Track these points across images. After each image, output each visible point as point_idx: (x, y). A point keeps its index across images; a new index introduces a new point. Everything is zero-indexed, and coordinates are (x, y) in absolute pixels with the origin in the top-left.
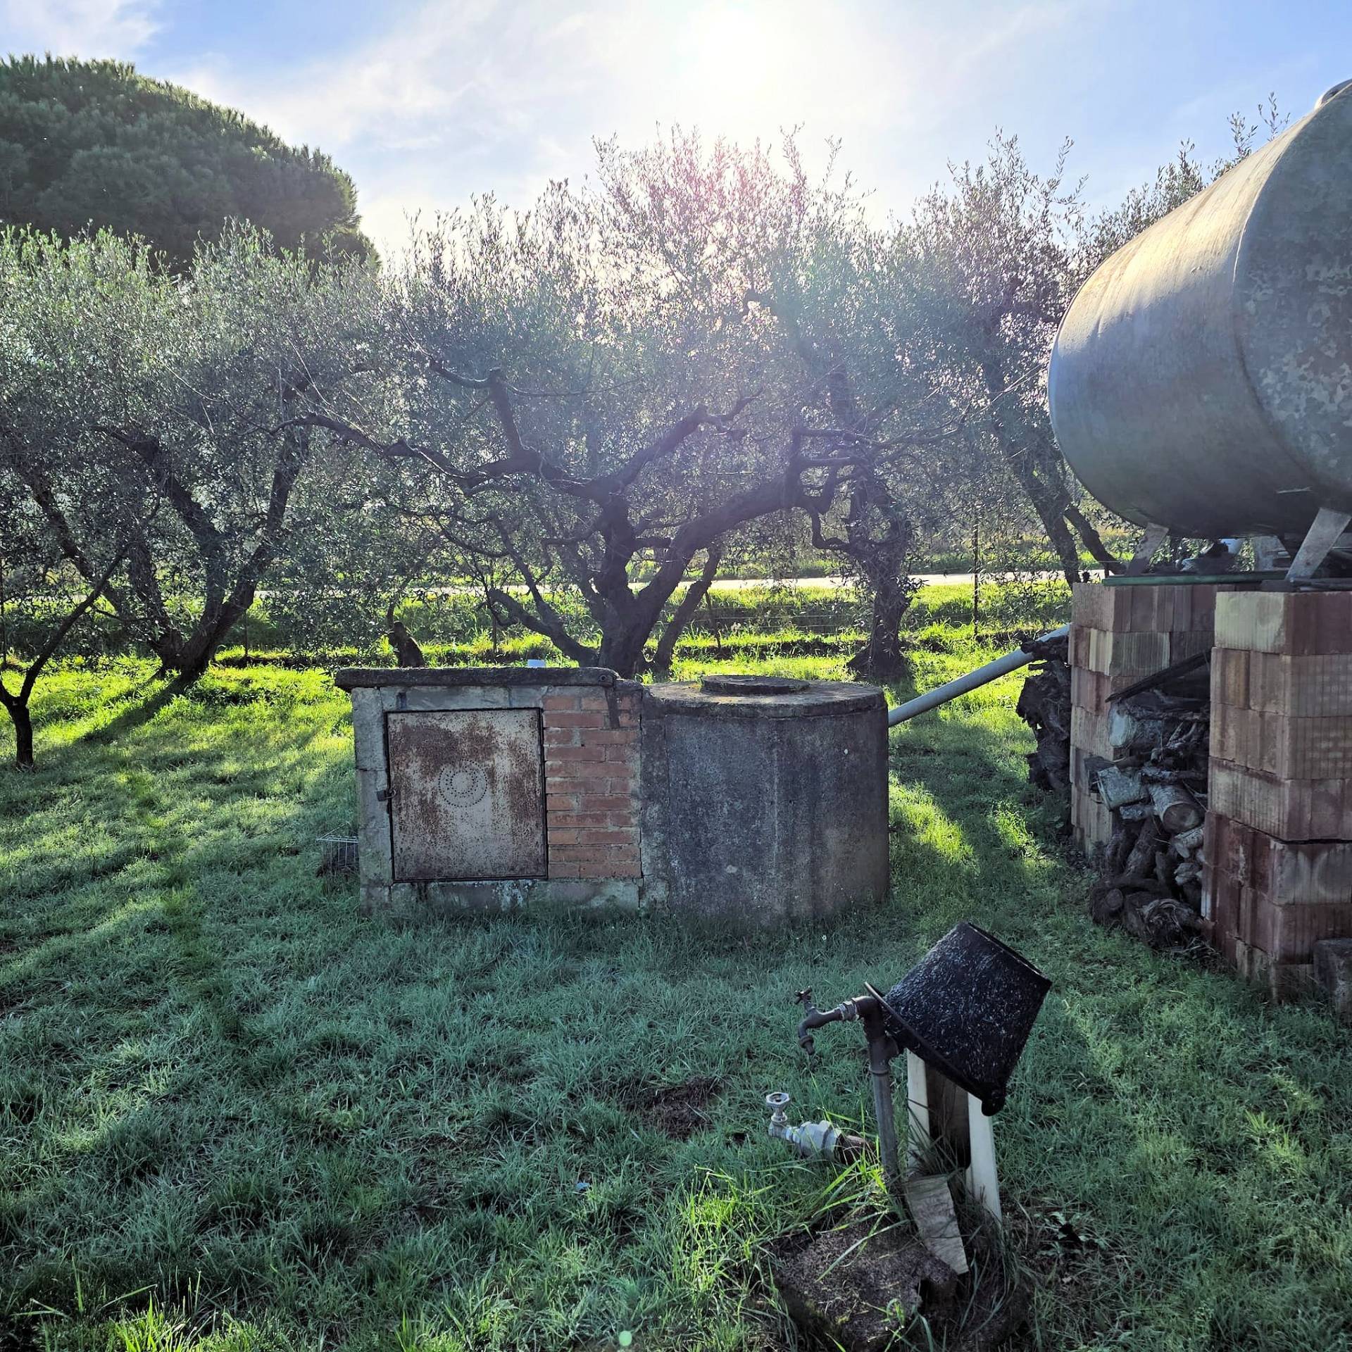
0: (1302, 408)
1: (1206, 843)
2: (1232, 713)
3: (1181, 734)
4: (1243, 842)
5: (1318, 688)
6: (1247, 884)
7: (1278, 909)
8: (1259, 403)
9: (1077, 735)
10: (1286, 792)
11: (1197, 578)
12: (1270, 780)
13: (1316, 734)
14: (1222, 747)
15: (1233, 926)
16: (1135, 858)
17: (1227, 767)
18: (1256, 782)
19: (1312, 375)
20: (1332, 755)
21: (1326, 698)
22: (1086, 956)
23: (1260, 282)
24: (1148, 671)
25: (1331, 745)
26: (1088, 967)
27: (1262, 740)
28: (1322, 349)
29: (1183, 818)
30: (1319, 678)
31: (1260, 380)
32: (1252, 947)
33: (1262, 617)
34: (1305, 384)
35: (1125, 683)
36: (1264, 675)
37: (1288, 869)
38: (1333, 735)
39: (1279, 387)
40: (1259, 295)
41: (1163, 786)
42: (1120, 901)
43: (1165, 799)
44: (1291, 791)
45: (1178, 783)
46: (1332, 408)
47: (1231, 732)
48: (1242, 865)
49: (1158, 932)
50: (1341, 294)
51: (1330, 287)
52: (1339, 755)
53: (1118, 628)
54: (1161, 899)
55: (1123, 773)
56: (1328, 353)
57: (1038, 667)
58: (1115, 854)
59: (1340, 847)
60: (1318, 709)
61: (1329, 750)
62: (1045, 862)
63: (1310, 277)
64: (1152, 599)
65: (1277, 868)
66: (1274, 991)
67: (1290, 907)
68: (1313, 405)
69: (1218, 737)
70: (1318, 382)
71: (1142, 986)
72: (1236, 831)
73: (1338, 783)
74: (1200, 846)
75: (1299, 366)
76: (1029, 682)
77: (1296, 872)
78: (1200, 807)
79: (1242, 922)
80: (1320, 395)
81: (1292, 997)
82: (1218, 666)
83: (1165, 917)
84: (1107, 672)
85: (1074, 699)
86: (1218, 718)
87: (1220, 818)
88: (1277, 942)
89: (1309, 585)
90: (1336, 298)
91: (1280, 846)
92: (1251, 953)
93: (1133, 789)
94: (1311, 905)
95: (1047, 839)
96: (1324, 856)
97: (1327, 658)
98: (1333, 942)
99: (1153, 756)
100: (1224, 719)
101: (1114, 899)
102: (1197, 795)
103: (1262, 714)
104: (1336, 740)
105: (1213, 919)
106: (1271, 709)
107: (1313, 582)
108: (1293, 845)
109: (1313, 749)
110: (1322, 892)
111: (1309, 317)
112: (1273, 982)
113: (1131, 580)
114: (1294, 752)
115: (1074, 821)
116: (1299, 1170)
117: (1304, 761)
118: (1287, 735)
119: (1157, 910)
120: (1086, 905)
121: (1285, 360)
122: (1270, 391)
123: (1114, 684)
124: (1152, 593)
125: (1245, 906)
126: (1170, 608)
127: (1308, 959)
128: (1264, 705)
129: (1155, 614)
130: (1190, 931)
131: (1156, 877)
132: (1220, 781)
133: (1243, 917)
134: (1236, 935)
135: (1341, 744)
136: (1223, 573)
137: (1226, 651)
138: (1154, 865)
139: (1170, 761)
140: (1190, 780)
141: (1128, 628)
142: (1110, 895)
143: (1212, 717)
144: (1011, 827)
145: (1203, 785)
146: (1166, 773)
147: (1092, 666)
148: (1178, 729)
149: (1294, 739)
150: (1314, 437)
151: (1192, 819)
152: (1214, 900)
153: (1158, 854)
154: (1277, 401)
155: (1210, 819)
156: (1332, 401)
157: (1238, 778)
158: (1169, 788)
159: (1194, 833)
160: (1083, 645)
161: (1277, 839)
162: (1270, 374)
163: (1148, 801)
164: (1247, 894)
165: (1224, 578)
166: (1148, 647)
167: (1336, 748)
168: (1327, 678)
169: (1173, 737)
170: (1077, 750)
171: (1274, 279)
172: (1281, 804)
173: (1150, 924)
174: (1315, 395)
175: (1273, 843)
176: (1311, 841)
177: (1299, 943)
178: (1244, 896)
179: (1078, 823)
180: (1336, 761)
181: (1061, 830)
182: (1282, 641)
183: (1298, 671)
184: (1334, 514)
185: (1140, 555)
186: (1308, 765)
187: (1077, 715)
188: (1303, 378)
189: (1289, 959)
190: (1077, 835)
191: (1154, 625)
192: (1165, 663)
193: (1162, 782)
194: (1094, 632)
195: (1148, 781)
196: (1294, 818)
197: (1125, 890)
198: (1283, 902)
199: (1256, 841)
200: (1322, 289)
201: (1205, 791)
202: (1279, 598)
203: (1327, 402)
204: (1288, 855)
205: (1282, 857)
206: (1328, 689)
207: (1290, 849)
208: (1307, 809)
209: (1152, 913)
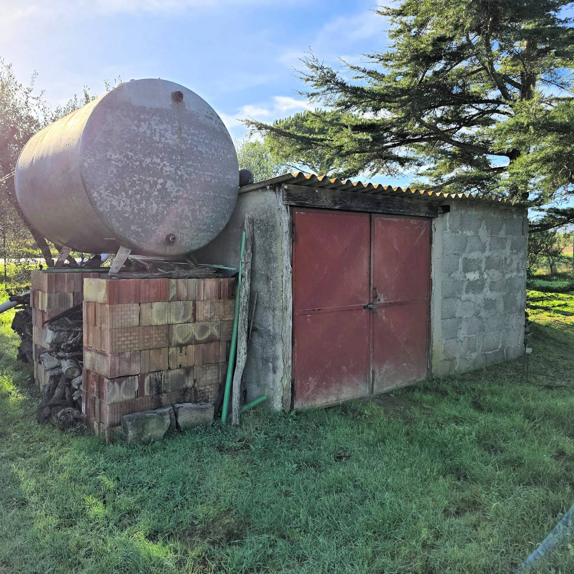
0: (108, 208)
1: (83, 382)
2: (91, 328)
3: (74, 337)
4: (95, 380)
5: (120, 317)
6: (97, 397)
7: (108, 406)
8: (92, 203)
9: (35, 338)
10: (109, 359)
11: (84, 270)
12: (103, 354)
13: (120, 335)
14: (88, 342)
15: (93, 415)
16: (58, 391)
17: (89, 350)
18: (99, 356)
19: (111, 195)
20: (126, 343)
21: (123, 321)
22: (31, 440)
23: (89, 155)
24: (64, 309)
25: (125, 339)
26: (31, 445)
27: (101, 338)
28: (115, 185)
29: (73, 373)
30: (120, 313)
31: (92, 195)
32: (100, 422)
33: (99, 289)
34: (108, 198)
35: (53, 315)
36: (101, 312)
37: (111, 390)
38: (126, 335)
39: (99, 198)
40: (89, 161)
41: (66, 360)
42: (49, 412)
43: (66, 365)
44: (111, 359)
45: (72, 358)
46: (120, 209)
47: (91, 335)
48: (95, 390)
49: (64, 423)
50: (120, 165)
51: (116, 162)
52: (129, 342)
53: (50, 292)
54: (65, 408)
55: (50, 355)
56: (117, 187)
57: (20, 308)
58: (49, 391)
59: (130, 378)
60: (120, 325)
61: (124, 341)
62: (21, 397)
63: (108, 157)
64: (65, 279)
65: (107, 390)
66: (107, 439)
67: (112, 405)
68: (113, 207)
69: (86, 337)
70: (114, 198)
71: (53, 449)
72: (94, 376)
73: (129, 353)
74: (81, 383)
75: (106, 191)
76: (17, 314)
77: (114, 390)
78: (80, 367)
79: (96, 413)
80: (115, 203)
81: (113, 441)
82: (85, 309)
83: (67, 416)
84: (46, 311)
85: (33, 323)
86: (86, 330)
87: (88, 371)
88: (108, 420)
89: (116, 276)
90: (118, 166)
91: (107, 381)
92: (99, 425)
93: (55, 362)
94: (121, 403)
95: (23, 386)
96: (124, 382)
97: (123, 305)
98: (128, 416)
99: (62, 347)
100: (88, 330)
101: (46, 411)
102: (80, 362)
103: (101, 328)
104: (127, 337)
105: (86, 413)
106: (103, 326)
107: (117, 275)
108: (112, 380)
109: (118, 341)
110: (124, 396)
111: (109, 173)
112: (106, 435)
113: (55, 271)
114: (111, 343)
115: (35, 377)
116: (101, 516)
117: (116, 346)
118: (109, 336)
119: (64, 414)
120: (35, 416)
121: (101, 188)
122: (96, 199)
123: (49, 316)
124: (65, 276)
125: (97, 407)
126: (72, 282)
127: (119, 424)
128: (101, 324)
129: (66, 285)
130: (77, 420)
131: (65, 399)
132: (87, 356)
133: (96, 411)
134: (94, 419)
135: (129, 338)
136: (95, 268)
137: (88, 302)
138: (65, 394)
139: (69, 348)
140: (77, 356)
141: (54, 291)
142: (45, 409)
143: (84, 330)
144: (6, 383)
145: (81, 358)
146: (67, 354)
147: (40, 308)
148: (72, 335)
149: (112, 338)
150: (114, 219)
151: (77, 372)
152: (86, 406)
153: (67, 388)
154: (99, 204)
155: (84, 372)
156: (119, 206)
157: (94, 354)
158: (68, 361)
159: (78, 379)
160: (36, 298)
161: (107, 378)
162: (95, 192)
163: (60, 367)
164: (97, 401)
165: (95, 270)
166: (63, 299)
167: (127, 340)
168: (123, 313)
169: (70, 338)
170: (36, 345)
171: (94, 155)
172: (107, 364)
173: (60, 420)
174: (113, 203)
175: (105, 379)
176: (119, 377)
177: (116, 418)
178: (96, 403)
179: (37, 377)
180: (127, 345)
181: (30, 381)
182: (106, 299)
183: (112, 310)
184: (125, 249)
185: (60, 260)
186: (117, 347)
187: (34, 329)
188: (108, 196)
189: (113, 425)
190: (37, 383)
191: (66, 290)
192: (71, 306)
193: (65, 358)
194: (40, 293)
195: (60, 358)
196: (112, 369)
197: (51, 406)
198: (109, 403)
199: (100, 380)
200: (113, 162)
201: (82, 360)
202: (104, 281)
203: (117, 205)
204: (111, 384)
205: (108, 385)
206: (123, 317)
207: (111, 382)
208: (117, 365)
209: (61, 415)
